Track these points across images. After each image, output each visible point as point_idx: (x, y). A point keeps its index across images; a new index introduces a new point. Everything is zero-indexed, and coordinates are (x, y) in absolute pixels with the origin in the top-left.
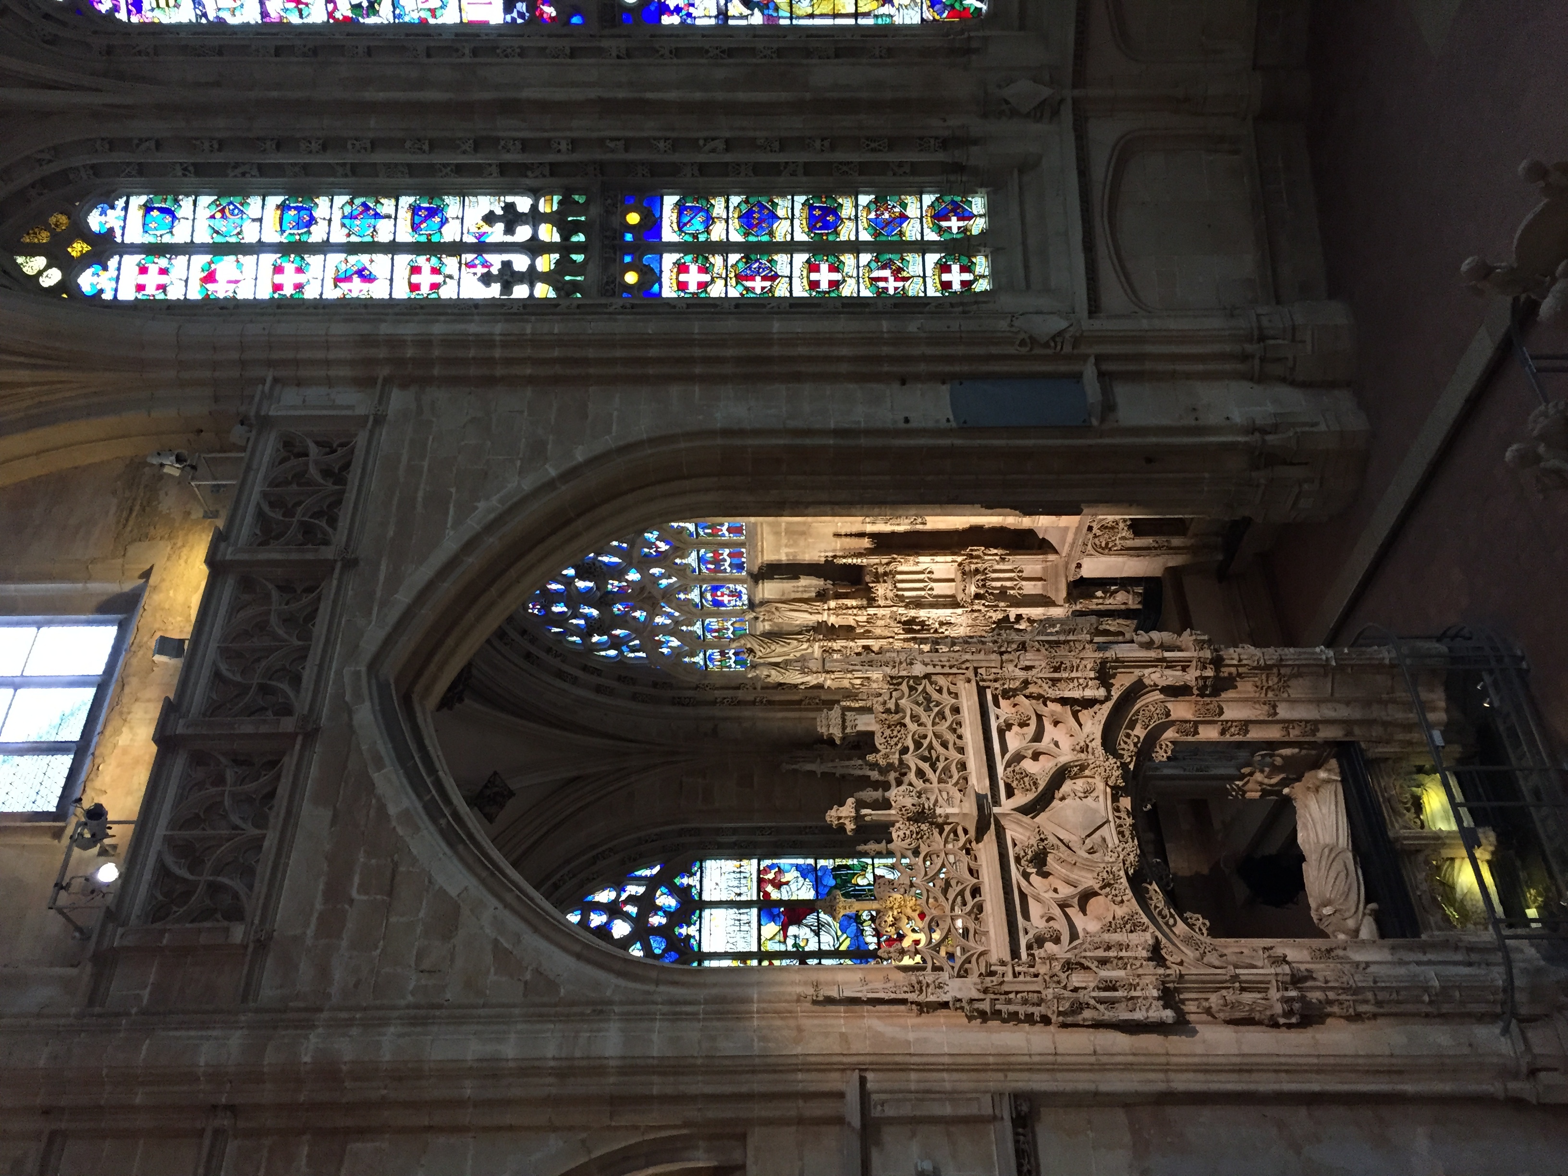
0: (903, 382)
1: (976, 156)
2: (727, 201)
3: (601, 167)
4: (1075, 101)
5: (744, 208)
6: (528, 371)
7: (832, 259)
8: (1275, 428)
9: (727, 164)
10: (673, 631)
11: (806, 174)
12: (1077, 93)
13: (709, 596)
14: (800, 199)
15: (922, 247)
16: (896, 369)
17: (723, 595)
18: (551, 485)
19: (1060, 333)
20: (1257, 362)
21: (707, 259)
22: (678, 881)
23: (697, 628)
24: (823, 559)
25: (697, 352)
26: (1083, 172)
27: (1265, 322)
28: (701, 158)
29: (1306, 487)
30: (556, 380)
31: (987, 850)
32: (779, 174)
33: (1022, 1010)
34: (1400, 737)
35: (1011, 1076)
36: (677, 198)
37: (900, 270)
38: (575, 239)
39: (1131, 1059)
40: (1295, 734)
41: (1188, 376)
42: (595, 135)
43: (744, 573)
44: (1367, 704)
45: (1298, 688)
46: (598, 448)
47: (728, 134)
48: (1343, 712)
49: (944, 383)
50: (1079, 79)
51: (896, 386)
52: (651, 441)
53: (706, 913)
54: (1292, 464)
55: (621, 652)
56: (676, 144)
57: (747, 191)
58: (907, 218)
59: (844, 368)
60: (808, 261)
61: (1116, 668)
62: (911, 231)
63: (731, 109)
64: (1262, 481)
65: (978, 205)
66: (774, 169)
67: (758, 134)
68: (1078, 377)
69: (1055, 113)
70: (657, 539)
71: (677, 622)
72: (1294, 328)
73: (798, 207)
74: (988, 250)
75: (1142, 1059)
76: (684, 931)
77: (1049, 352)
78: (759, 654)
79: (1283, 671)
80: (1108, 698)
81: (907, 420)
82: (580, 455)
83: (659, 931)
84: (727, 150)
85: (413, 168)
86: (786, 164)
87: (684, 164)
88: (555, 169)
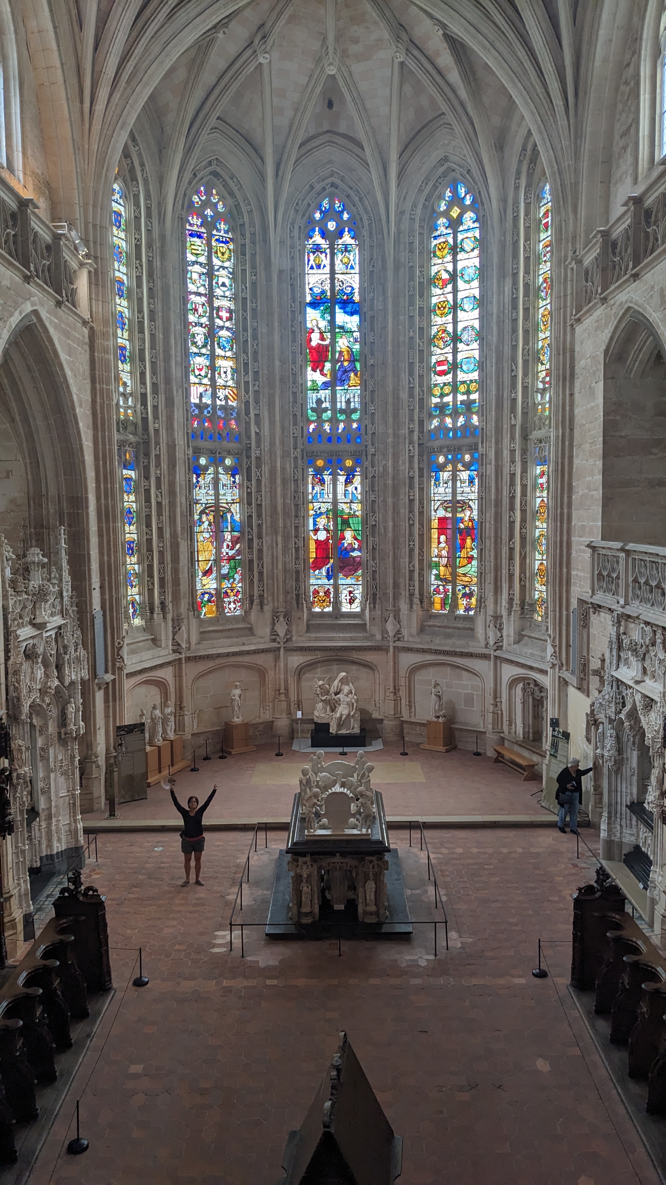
1: (157, 616)
3: (147, 443)
4: (180, 659)
5: (132, 510)
6: (98, 401)
9: (150, 502)
11: (147, 539)
12: (184, 659)
16: (106, 583)
19: (123, 661)
26: (157, 667)
28: (153, 490)
32: (147, 527)
36: (134, 478)
42: (161, 441)
47: (163, 503)
49: (101, 607)
51: (100, 584)
56: (158, 479)
57: (138, 513)
66: (149, 525)
67: (164, 517)
77: (116, 656)
81: (93, 589)
84: (157, 502)
85: (142, 351)
86: (151, 531)
87: (150, 482)
88: (145, 420)
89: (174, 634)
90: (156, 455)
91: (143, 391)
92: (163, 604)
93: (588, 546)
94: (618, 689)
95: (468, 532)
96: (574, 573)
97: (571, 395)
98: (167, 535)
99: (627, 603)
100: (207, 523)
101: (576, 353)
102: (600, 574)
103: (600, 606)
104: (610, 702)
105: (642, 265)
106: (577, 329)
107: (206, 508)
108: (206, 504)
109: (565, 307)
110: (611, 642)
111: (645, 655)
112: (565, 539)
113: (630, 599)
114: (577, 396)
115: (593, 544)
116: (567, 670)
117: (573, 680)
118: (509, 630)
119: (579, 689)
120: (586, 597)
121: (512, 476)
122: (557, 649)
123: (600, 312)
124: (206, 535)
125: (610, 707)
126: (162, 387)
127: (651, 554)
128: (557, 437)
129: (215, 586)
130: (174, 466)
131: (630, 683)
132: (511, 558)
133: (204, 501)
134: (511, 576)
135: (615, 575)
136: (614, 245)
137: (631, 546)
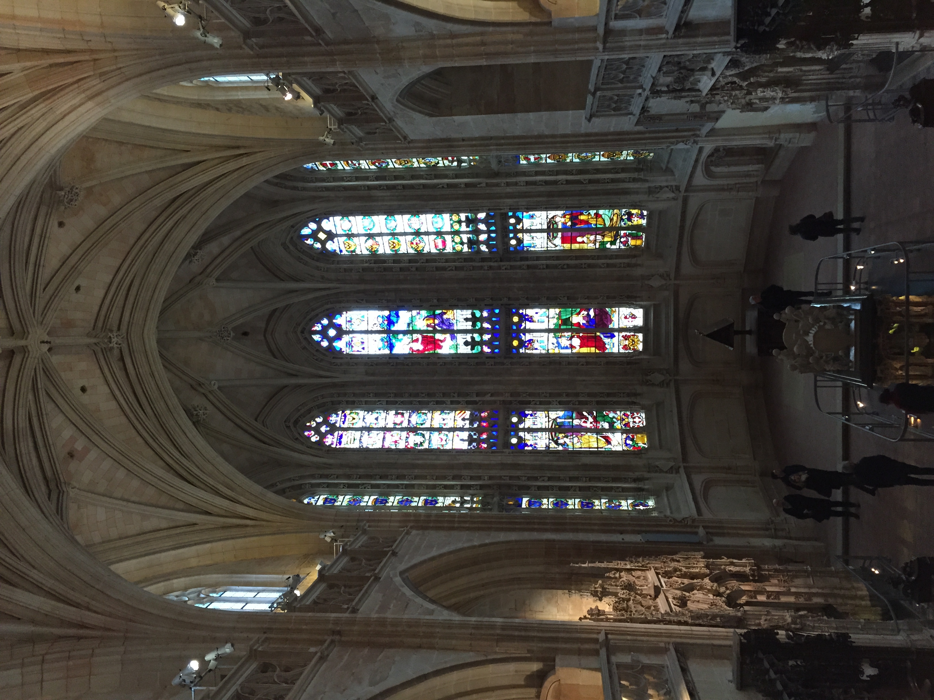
0: (622, 533)
1: (648, 485)
2: (548, 500)
3: (500, 486)
4: (685, 468)
5: (555, 502)
9: (549, 486)
11: (580, 491)
12: (685, 464)
14: (577, 501)
16: (618, 528)
19: (686, 518)
28: (539, 484)
30: (478, 529)
32: (569, 491)
36: (528, 499)
38: (488, 506)
41: (744, 535)
42: (498, 475)
45: (798, 581)
46: (495, 541)
47: (549, 475)
49: (639, 534)
51: (618, 534)
52: (517, 541)
56: (529, 479)
57: (556, 497)
58: (622, 505)
65: (651, 503)
66: (568, 488)
67: (561, 476)
68: (697, 533)
69: (677, 472)
73: (576, 503)
77: (682, 524)
81: (623, 540)
84: (549, 481)
85: (428, 487)
86: (572, 486)
87: (532, 486)
88: (482, 487)
89: (661, 471)
90: (510, 480)
91: (459, 487)
92: (635, 480)
93: (589, 121)
94: (718, 89)
95: (574, 219)
96: (612, 130)
97: (463, 140)
98: (576, 473)
99: (641, 87)
100: (565, 439)
101: (431, 138)
102: (614, 110)
103: (643, 108)
104: (731, 95)
105: (365, 94)
106: (412, 138)
107: (553, 439)
108: (549, 439)
109: (395, 149)
110: (675, 98)
111: (688, 70)
112: (582, 139)
113: (638, 85)
114: (465, 135)
115: (588, 117)
116: (700, 130)
117: (708, 126)
118: (661, 180)
119: (717, 119)
120: (634, 119)
121: (527, 183)
122: (680, 140)
123: (399, 122)
124: (576, 440)
125: (736, 95)
126: (456, 472)
127: (599, 71)
128: (497, 150)
129: (620, 434)
130: (519, 465)
131: (714, 80)
132: (597, 181)
133: (547, 441)
134: (613, 181)
135: (616, 98)
136: (349, 114)
137: (591, 87)
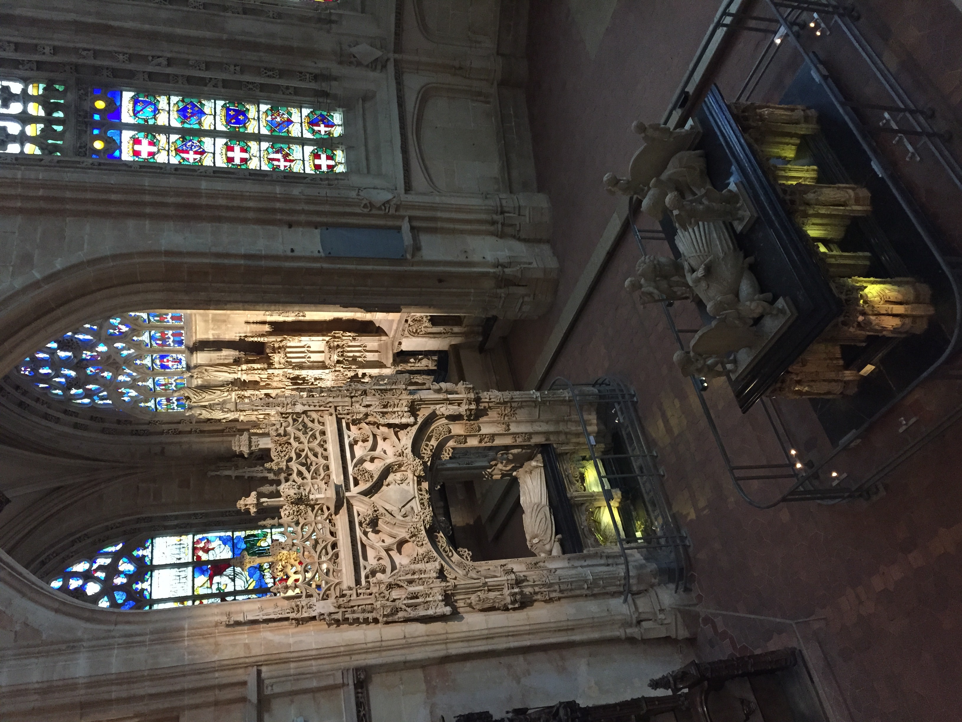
0: (290, 226)
1: (335, 88)
2: (169, 99)
3: (76, 68)
4: (395, 60)
5: (181, 105)
6: (19, 204)
7: (242, 144)
8: (509, 265)
9: (168, 75)
10: (132, 385)
11: (224, 87)
12: (397, 56)
13: (158, 362)
14: (220, 103)
15: (302, 142)
16: (285, 217)
17: (168, 361)
18: (36, 285)
19: (388, 202)
20: (500, 226)
21: (155, 137)
22: (135, 553)
23: (150, 383)
24: (238, 338)
25: (147, 198)
26: (401, 104)
27: (504, 202)
28: (150, 69)
29: (526, 299)
30: (42, 212)
31: (341, 520)
32: (206, 85)
33: (361, 616)
34: (574, 440)
35: (354, 657)
36: (132, 94)
37: (288, 155)
38: (55, 115)
39: (426, 638)
40: (519, 441)
41: (462, 232)
42: (71, 45)
43: (183, 347)
44: (557, 422)
45: (522, 414)
46: (74, 260)
47: (169, 55)
48: (544, 428)
49: (316, 228)
50: (398, 48)
51: (285, 229)
52: (114, 257)
53: (156, 573)
54: (519, 286)
55: (93, 401)
56: (131, 58)
57: (184, 94)
58: (292, 122)
59: (251, 215)
60: (226, 144)
61: (420, 405)
62: (295, 131)
63: (171, 39)
64: (503, 295)
65: (337, 118)
66: (203, 82)
67: (190, 57)
68: (399, 229)
69: (384, 67)
70: (119, 323)
71: (134, 380)
72: (519, 207)
73: (219, 108)
74: (344, 148)
75: (433, 638)
76: (139, 586)
77: (382, 212)
78: (194, 400)
79: (513, 405)
80: (415, 423)
81: (292, 250)
82: (59, 264)
83: (121, 588)
84: (169, 65)
86: (210, 79)
87: (138, 71)
89: (359, 64)
90: (95, 57)
92: (316, 78)
98: (217, 56)
